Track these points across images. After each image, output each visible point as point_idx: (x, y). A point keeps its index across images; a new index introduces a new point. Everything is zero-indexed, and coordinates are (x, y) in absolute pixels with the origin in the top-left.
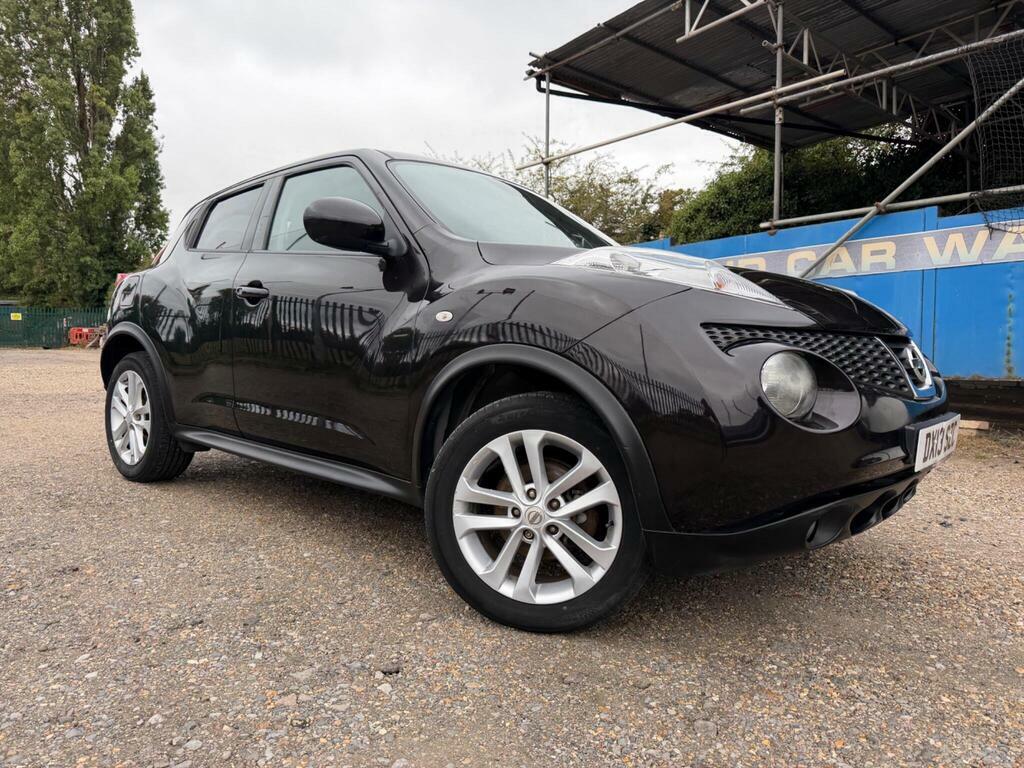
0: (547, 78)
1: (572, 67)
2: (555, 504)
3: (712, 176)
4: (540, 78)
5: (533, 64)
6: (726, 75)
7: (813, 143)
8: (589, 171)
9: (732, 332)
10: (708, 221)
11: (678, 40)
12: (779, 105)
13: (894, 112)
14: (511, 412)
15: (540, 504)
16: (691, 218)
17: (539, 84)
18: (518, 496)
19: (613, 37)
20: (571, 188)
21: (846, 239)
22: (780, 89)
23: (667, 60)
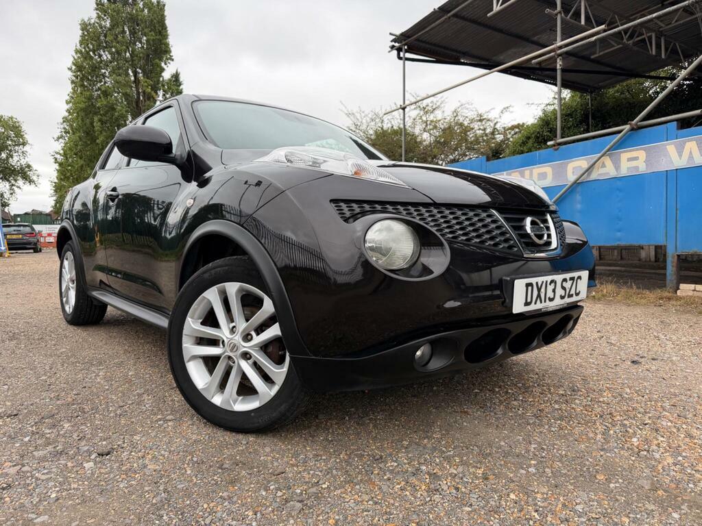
0: (403, 50)
1: (422, 41)
2: (250, 337)
3: (540, 114)
4: (399, 50)
5: (394, 41)
6: (535, 39)
8: (455, 114)
10: (535, 145)
11: (488, 15)
12: (559, 55)
13: (663, 56)
14: (216, 270)
15: (238, 338)
16: (524, 143)
17: (399, 54)
18: (224, 332)
19: (445, 17)
20: (442, 127)
21: (608, 150)
22: (559, 43)
23: (489, 31)
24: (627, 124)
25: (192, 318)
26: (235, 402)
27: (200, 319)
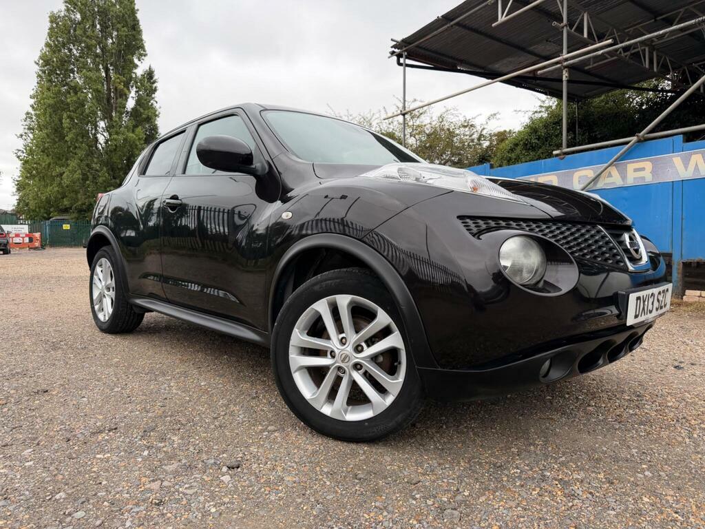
0: (404, 56)
1: (421, 48)
2: (360, 348)
3: (526, 121)
4: (399, 56)
5: (394, 47)
6: (531, 48)
7: (599, 95)
8: (441, 120)
9: (481, 222)
10: (523, 152)
11: (493, 25)
12: (565, 67)
13: (655, 70)
15: (349, 349)
16: (512, 150)
17: (398, 60)
18: (334, 343)
19: (448, 25)
20: (427, 132)
21: (615, 160)
22: (566, 56)
23: (488, 40)
24: (634, 136)
25: (298, 329)
26: (346, 412)
27: (305, 330)
